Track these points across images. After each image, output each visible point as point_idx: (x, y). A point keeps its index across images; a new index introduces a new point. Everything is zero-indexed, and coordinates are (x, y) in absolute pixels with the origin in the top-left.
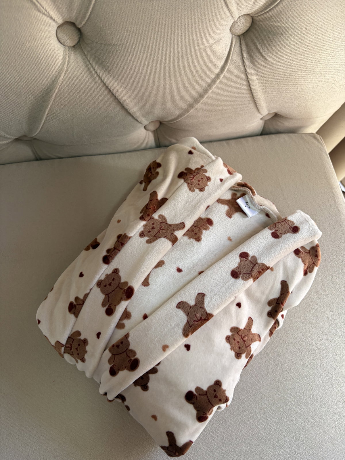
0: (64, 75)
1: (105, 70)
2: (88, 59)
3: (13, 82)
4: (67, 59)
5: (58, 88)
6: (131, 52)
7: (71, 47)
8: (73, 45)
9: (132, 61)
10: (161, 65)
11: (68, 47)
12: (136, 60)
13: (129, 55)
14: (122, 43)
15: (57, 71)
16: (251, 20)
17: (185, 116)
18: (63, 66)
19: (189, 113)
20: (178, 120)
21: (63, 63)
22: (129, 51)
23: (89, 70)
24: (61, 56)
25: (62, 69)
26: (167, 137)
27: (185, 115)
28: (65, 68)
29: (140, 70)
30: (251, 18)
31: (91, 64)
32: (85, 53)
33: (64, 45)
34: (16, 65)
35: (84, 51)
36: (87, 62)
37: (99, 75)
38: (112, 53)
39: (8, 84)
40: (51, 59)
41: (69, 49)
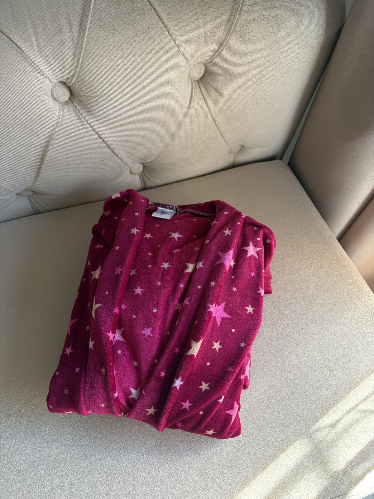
2: (78, 111)
4: (62, 112)
8: (65, 101)
11: (62, 103)
16: (204, 67)
18: (59, 118)
21: (59, 115)
24: (57, 110)
26: (151, 179)
28: (61, 120)
30: (204, 65)
32: (75, 106)
33: (58, 101)
37: (88, 122)
38: (98, 102)
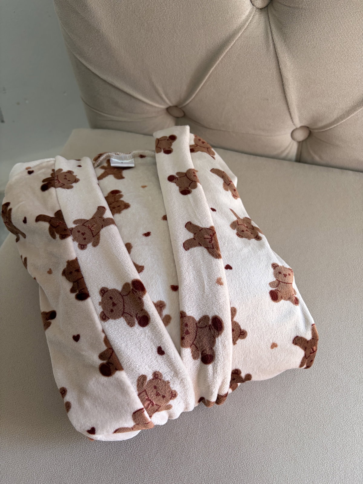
0: (242, 33)
1: (283, 37)
2: (270, 23)
3: (195, 28)
4: (251, 18)
5: (231, 45)
6: (315, 20)
7: (258, 8)
8: (261, 8)
9: (313, 31)
10: (340, 43)
11: (256, 7)
12: (317, 31)
13: (313, 23)
14: (310, 8)
15: (238, 26)
17: (343, 122)
18: (245, 23)
19: (348, 118)
20: (332, 127)
21: (246, 20)
22: (314, 18)
23: (267, 34)
24: (247, 13)
25: (244, 25)
26: (311, 152)
27: (342, 120)
28: (246, 26)
29: (317, 44)
31: (271, 28)
32: (269, 17)
33: (253, 5)
34: (205, 8)
35: (269, 14)
36: (268, 26)
37: (274, 41)
38: (296, 18)
39: (191, 28)
40: (238, 10)
41: (256, 10)
